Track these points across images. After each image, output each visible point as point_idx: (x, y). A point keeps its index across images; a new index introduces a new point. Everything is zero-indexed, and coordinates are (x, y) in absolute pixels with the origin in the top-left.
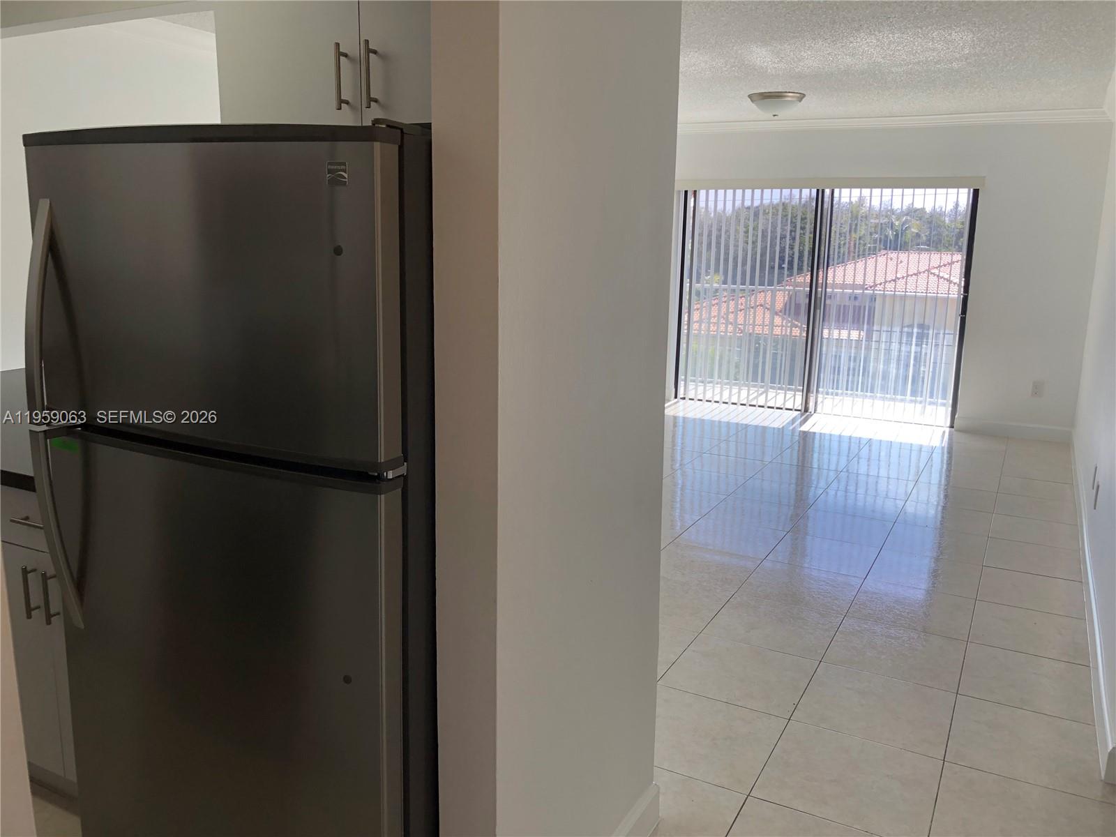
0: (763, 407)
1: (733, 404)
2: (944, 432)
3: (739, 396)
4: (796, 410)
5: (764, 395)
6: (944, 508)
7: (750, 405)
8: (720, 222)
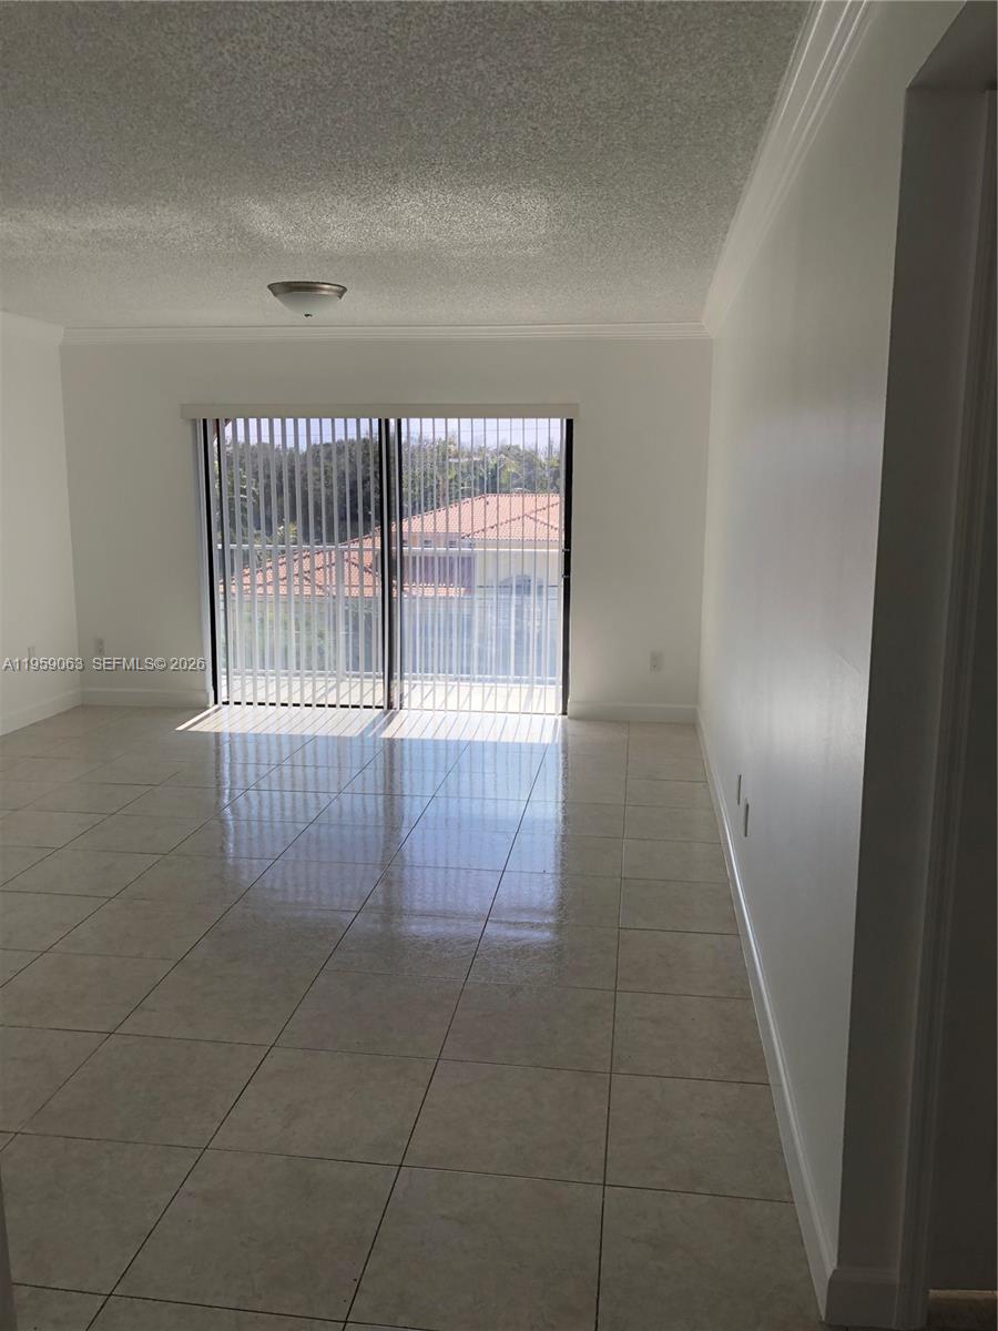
0: (334, 706)
1: (294, 705)
2: (556, 721)
3: (302, 694)
4: (377, 707)
5: (335, 690)
6: (564, 837)
7: (318, 706)
8: (291, 460)
